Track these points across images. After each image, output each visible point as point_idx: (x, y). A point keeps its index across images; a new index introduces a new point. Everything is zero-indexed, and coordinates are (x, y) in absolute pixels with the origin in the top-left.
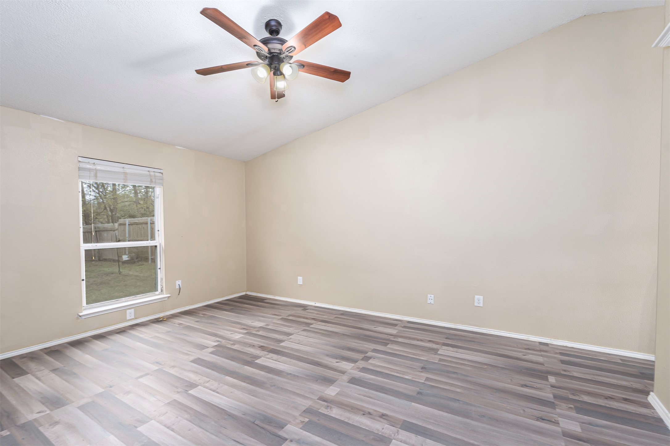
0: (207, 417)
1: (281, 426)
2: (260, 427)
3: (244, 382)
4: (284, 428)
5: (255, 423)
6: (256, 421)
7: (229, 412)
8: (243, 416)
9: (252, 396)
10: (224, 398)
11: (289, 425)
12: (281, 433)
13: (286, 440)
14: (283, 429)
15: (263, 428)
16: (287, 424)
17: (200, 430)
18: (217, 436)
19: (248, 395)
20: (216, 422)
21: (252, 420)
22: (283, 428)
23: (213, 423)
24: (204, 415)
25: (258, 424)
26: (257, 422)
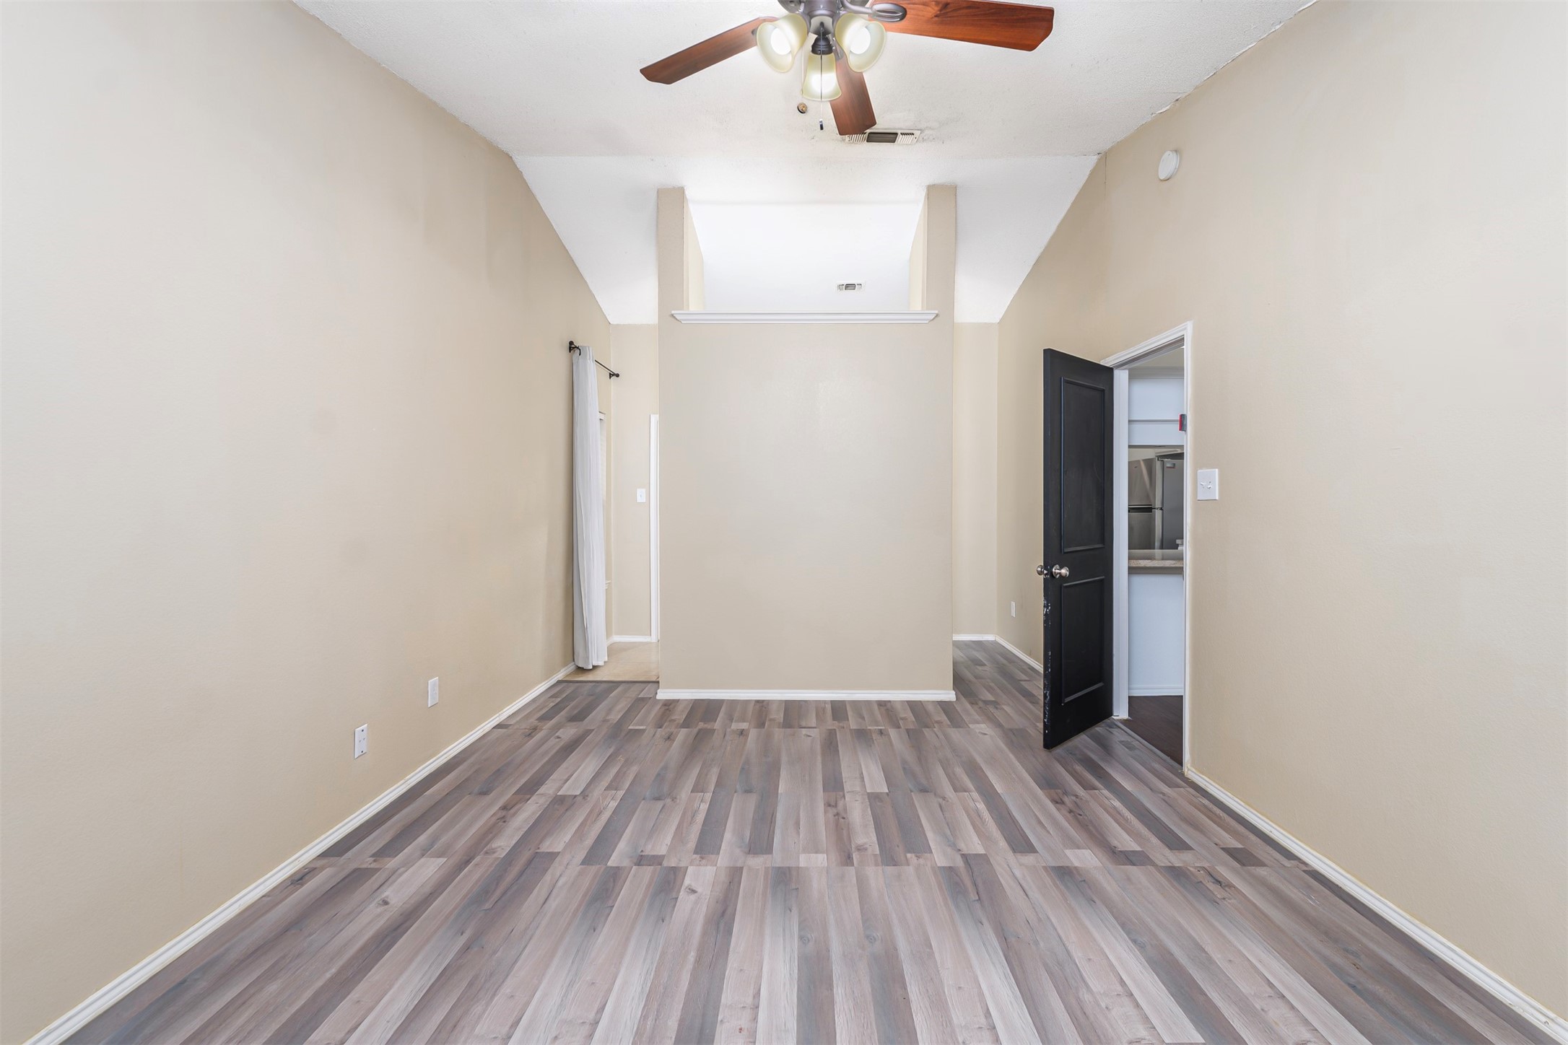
0: (1046, 965)
1: (950, 869)
2: (977, 889)
3: (906, 999)
4: (949, 865)
5: (977, 898)
6: (974, 899)
7: (1000, 945)
8: (984, 921)
9: (931, 947)
10: (984, 987)
11: (939, 865)
12: (959, 863)
13: (964, 856)
14: (951, 865)
15: (975, 884)
16: (940, 868)
17: (1072, 948)
18: (1049, 918)
19: (937, 955)
20: (1037, 943)
21: (978, 905)
22: (950, 867)
23: (1042, 944)
24: (1050, 973)
25: (976, 893)
26: (974, 897)
